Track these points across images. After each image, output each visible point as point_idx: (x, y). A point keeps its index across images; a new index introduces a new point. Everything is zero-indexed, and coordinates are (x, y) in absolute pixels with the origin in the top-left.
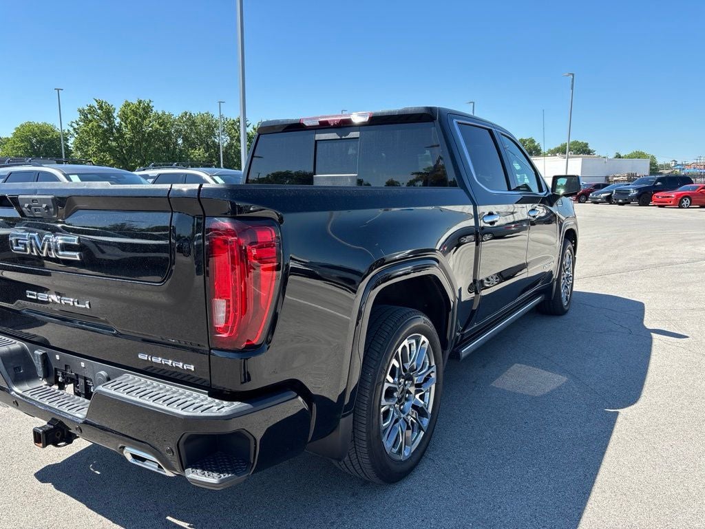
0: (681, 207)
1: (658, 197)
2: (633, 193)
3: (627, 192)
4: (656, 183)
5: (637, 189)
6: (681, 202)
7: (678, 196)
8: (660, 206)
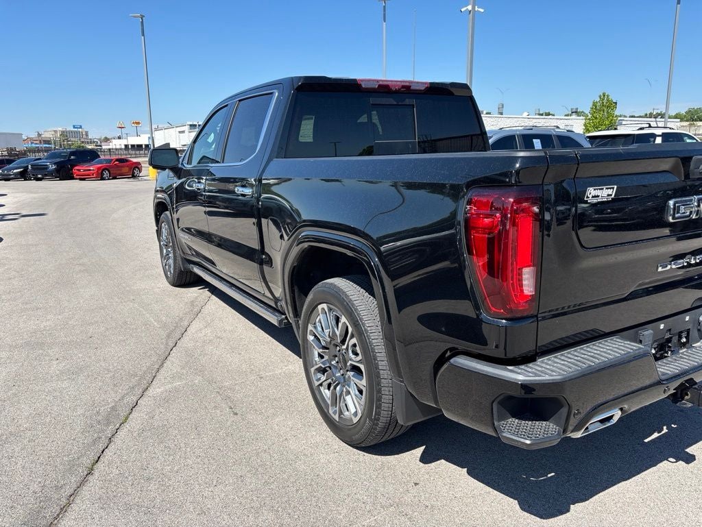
0: (103, 179)
1: (79, 170)
2: (52, 167)
3: (46, 167)
4: (70, 157)
5: (55, 164)
6: (102, 174)
7: (99, 168)
8: (81, 179)
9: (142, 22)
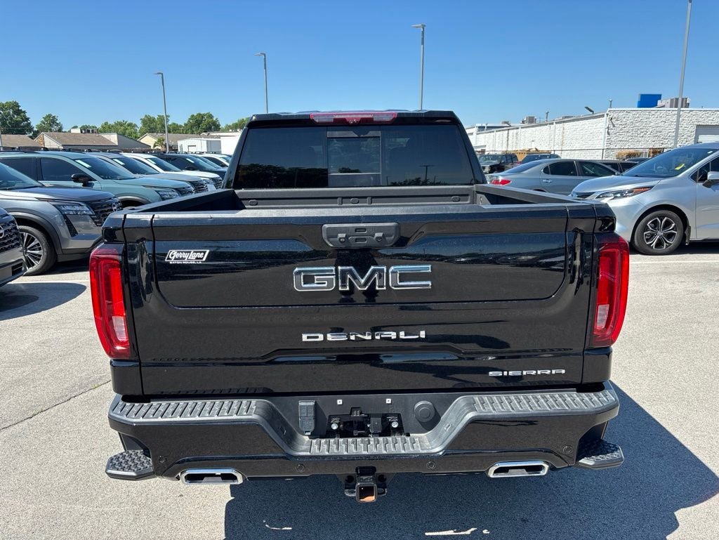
9: (423, 32)
